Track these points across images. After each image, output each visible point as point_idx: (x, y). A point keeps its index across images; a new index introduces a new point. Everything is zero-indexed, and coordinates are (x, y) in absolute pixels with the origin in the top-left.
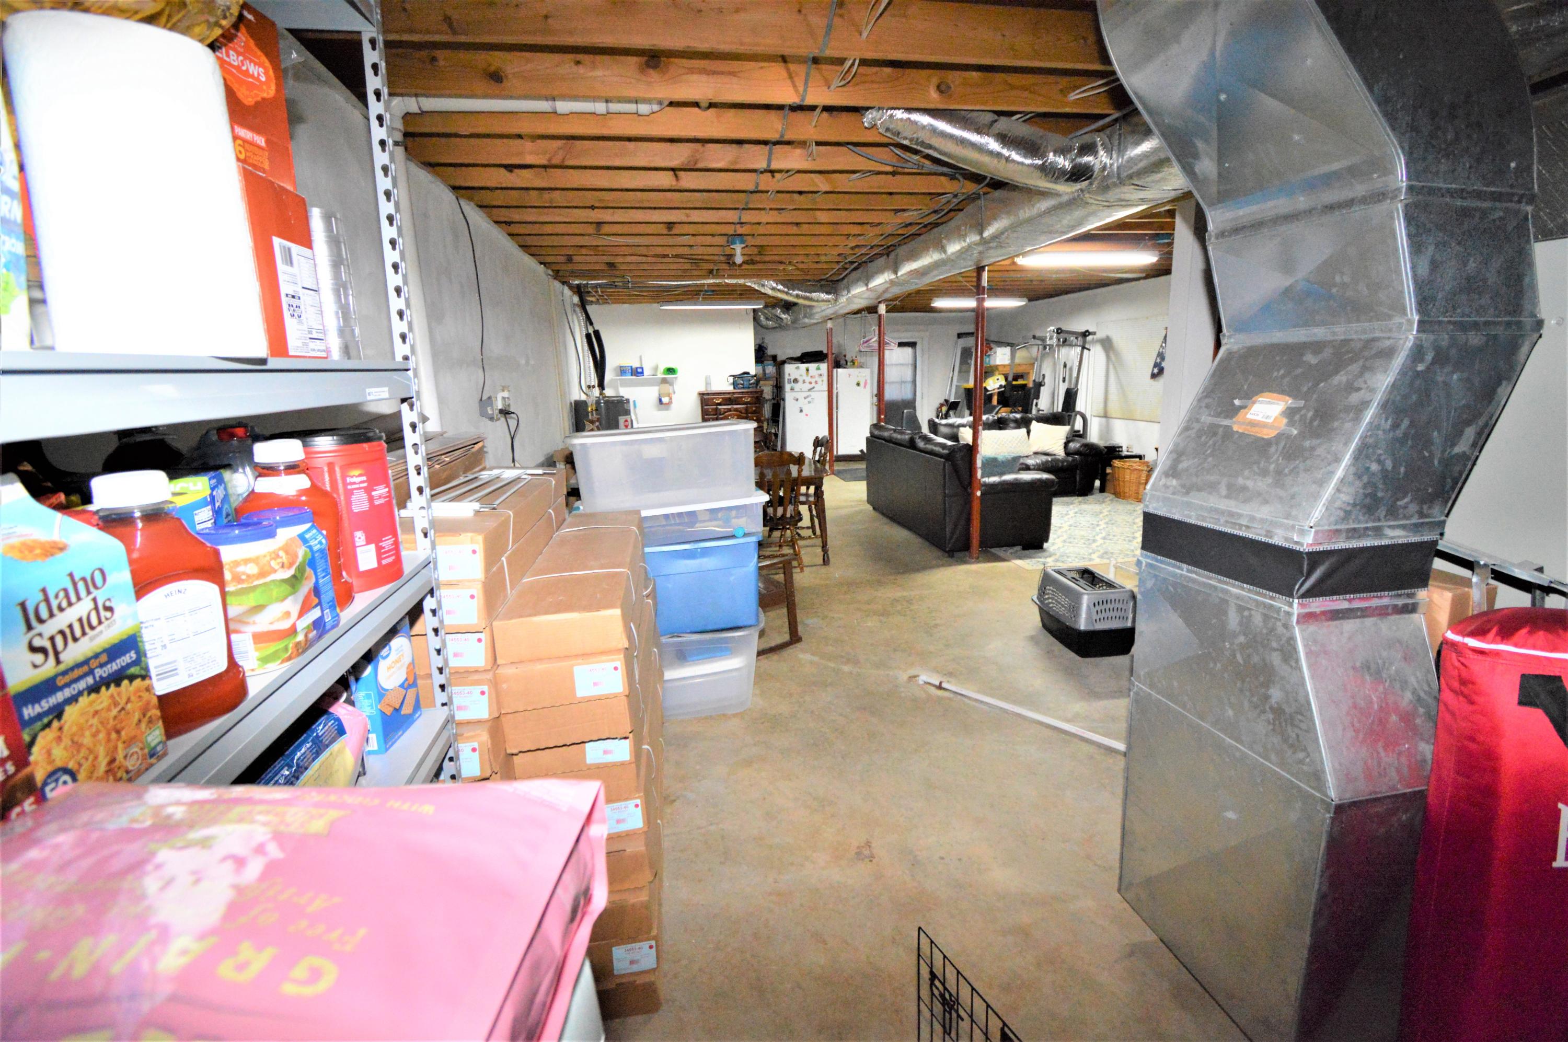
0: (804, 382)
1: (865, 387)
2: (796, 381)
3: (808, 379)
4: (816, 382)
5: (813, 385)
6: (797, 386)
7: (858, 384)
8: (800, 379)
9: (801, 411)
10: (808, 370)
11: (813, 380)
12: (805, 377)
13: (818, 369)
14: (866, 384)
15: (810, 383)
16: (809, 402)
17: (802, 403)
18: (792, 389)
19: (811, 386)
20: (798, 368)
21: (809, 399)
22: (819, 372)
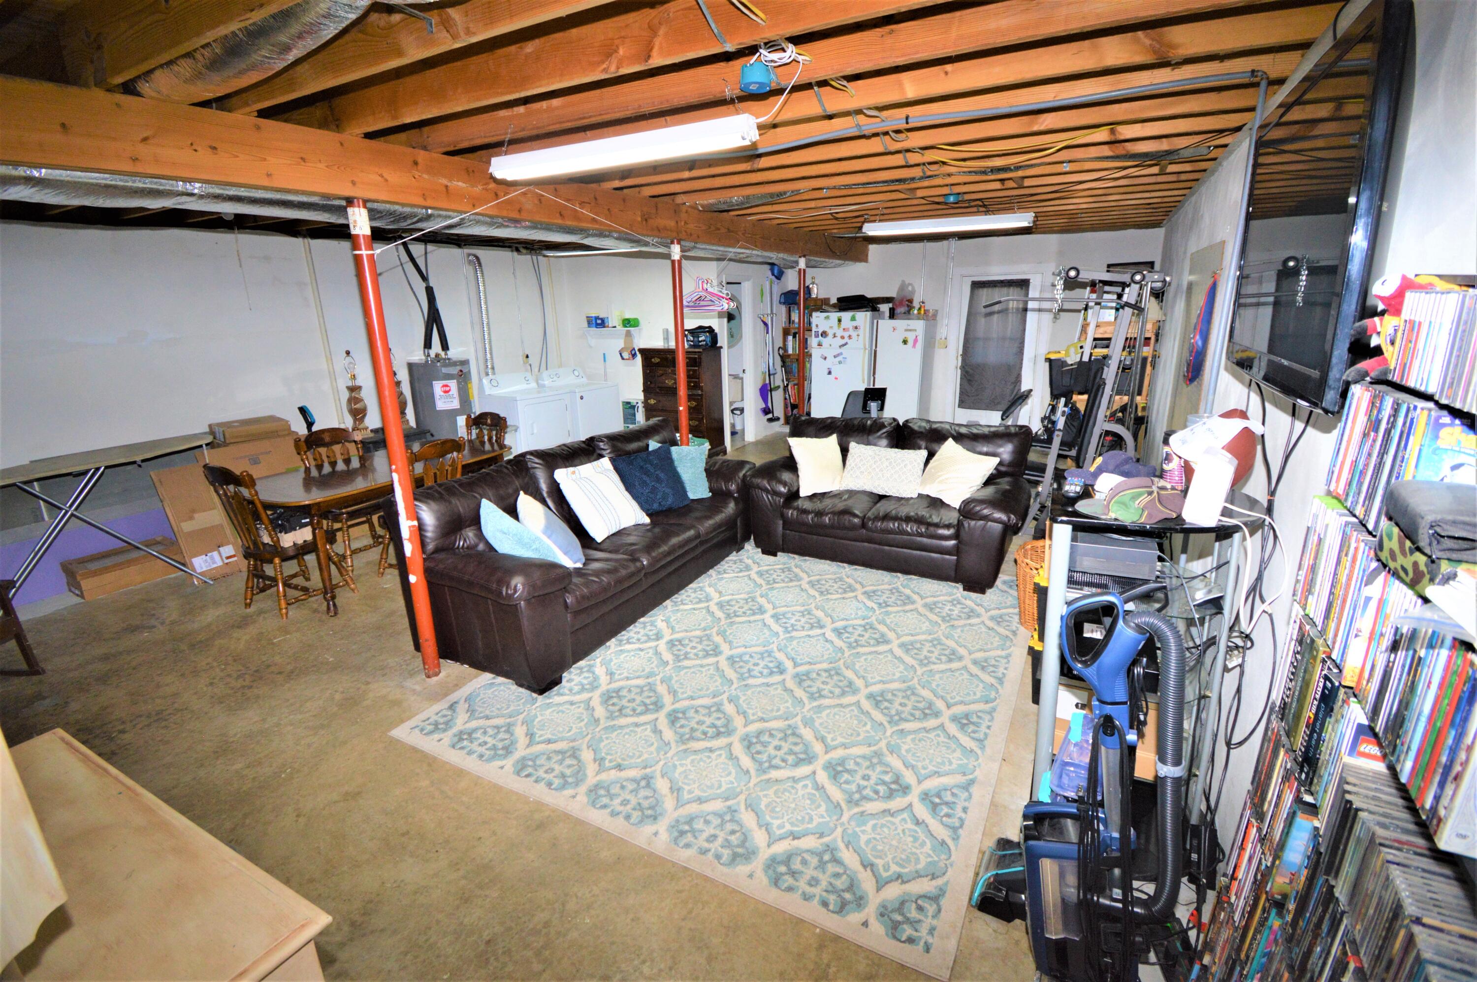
0: (835, 336)
1: (914, 345)
2: (824, 334)
3: (840, 333)
4: (850, 337)
5: (846, 340)
6: (825, 341)
7: (905, 342)
8: (830, 333)
9: (830, 373)
10: (840, 321)
11: (846, 334)
12: (835, 329)
13: (853, 319)
14: (916, 341)
15: (843, 337)
16: (840, 362)
17: (830, 362)
18: (820, 345)
19: (843, 342)
20: (827, 318)
21: (840, 358)
22: (854, 323)
